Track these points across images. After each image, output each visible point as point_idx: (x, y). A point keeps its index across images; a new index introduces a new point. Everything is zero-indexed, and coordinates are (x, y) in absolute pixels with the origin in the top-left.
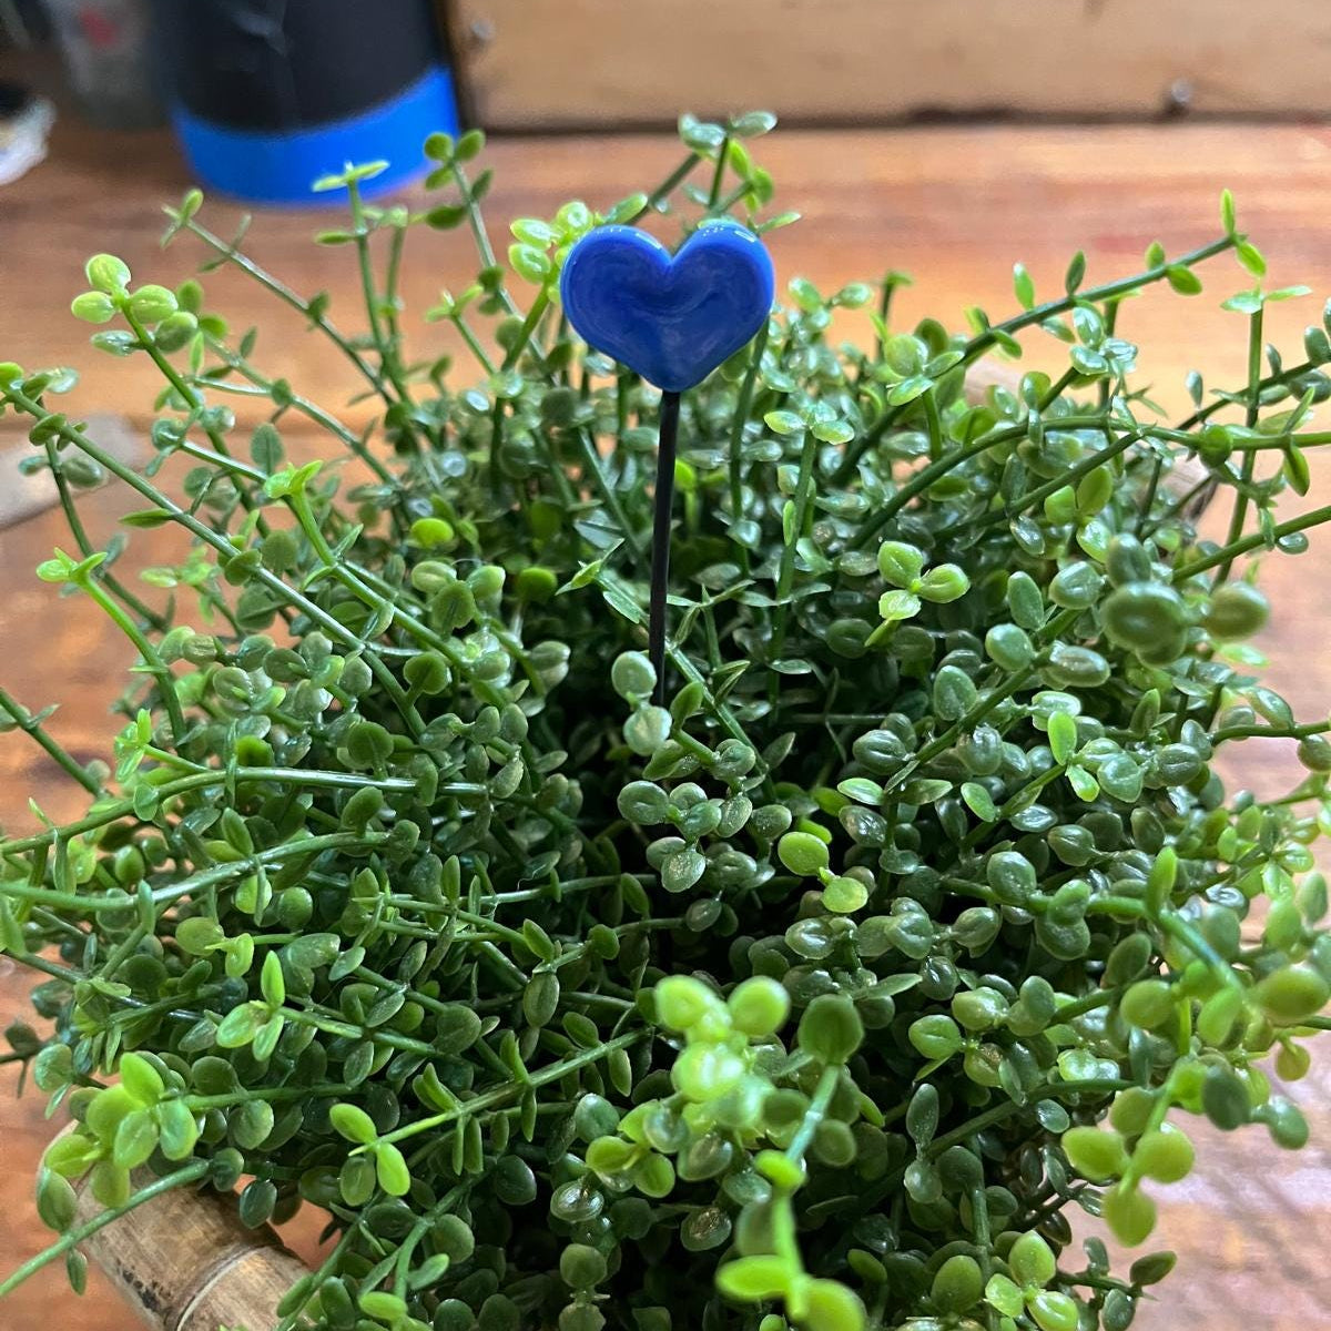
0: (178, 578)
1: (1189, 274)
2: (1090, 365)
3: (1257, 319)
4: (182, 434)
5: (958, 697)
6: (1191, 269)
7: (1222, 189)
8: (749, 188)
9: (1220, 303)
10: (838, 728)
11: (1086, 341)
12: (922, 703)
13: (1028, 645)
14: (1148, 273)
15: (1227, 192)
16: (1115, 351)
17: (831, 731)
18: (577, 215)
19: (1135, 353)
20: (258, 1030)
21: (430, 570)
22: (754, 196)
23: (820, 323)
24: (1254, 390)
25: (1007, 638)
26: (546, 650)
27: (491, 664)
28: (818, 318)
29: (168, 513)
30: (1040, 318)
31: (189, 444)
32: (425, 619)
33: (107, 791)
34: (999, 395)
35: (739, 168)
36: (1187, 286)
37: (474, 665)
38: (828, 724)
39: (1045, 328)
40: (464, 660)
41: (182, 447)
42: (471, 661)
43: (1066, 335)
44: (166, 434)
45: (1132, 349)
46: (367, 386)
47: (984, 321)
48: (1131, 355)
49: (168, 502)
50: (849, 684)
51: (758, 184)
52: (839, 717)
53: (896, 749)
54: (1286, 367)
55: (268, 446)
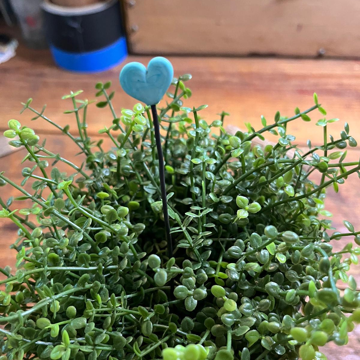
0: (30, 211)
1: (307, 116)
2: (284, 144)
3: (325, 128)
4: (31, 173)
5: (257, 241)
6: (307, 114)
7: (313, 93)
8: (184, 93)
9: (316, 123)
10: (222, 242)
11: (282, 136)
12: (246, 236)
13: (276, 231)
14: (296, 116)
15: (315, 94)
16: (290, 138)
17: (220, 243)
18: (139, 107)
19: (295, 138)
20: (63, 353)
21: (106, 208)
22: (186, 95)
23: (208, 132)
24: (326, 146)
25: (271, 230)
26: (138, 226)
27: (123, 231)
28: (208, 130)
29: (27, 197)
30: (269, 129)
31: (33, 175)
32: (103, 219)
33: (11, 275)
34: (259, 150)
35: (182, 88)
36: (307, 119)
37: (118, 231)
38: (220, 241)
39: (270, 132)
40: (116, 230)
41: (31, 176)
42: (118, 230)
43: (276, 133)
44: (26, 173)
45: (294, 137)
46: (81, 151)
47: (253, 130)
48: (294, 139)
49: (28, 194)
50: (224, 231)
51: (187, 92)
52: (222, 239)
53: (240, 251)
54: (335, 140)
55: (55, 173)
